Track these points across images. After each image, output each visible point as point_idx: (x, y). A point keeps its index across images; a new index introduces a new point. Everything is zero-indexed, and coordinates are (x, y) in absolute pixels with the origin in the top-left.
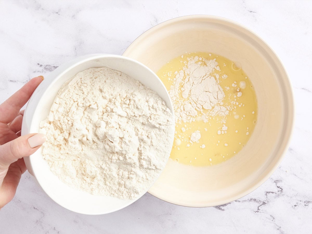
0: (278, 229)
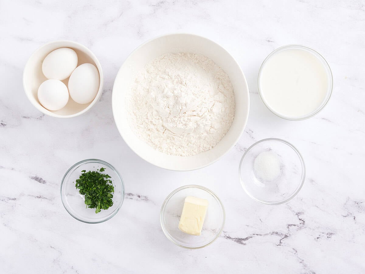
0: (301, 262)
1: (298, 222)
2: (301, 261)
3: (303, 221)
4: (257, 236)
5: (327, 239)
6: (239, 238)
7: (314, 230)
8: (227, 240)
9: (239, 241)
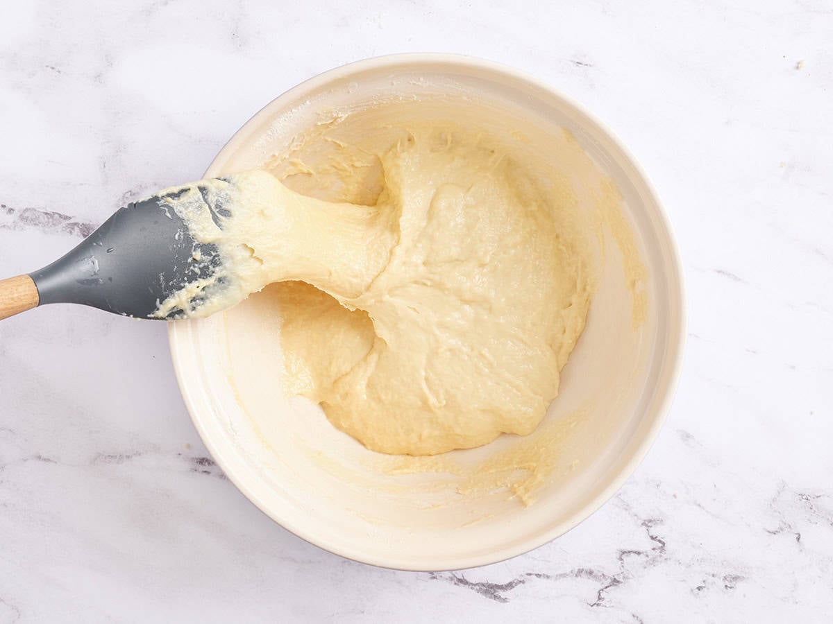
1: (646, 545)
3: (660, 541)
4: (538, 579)
5: (725, 590)
6: (490, 582)
7: (689, 566)
8: (455, 586)
9: (490, 590)
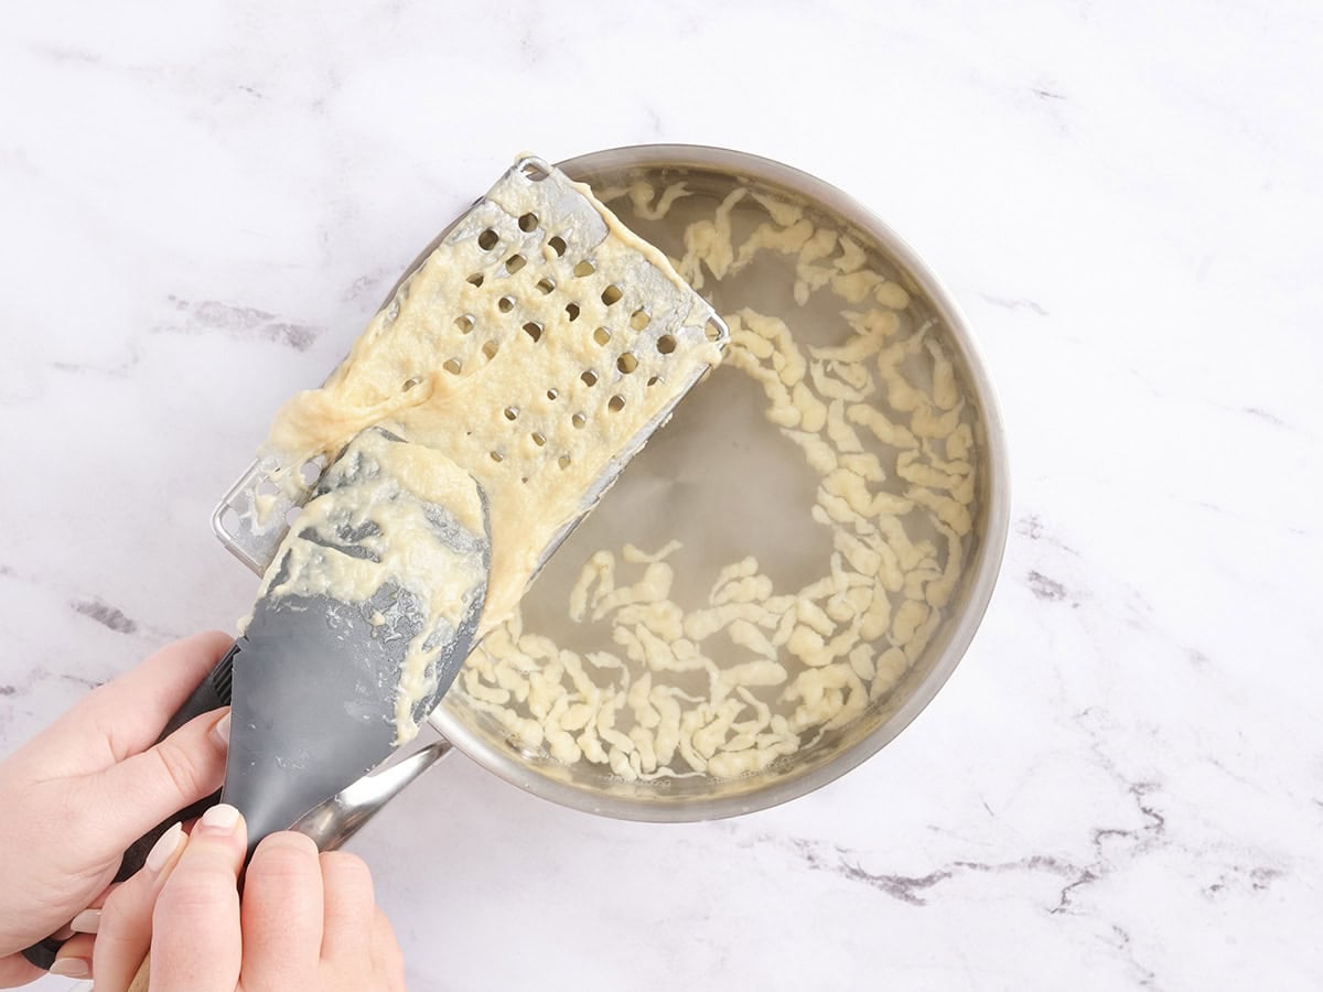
0: (1144, 983)
1: (1136, 821)
2: (1142, 977)
3: (1156, 816)
4: (972, 870)
5: (1253, 890)
6: (899, 875)
7: (1199, 854)
8: (849, 881)
9: (901, 887)
